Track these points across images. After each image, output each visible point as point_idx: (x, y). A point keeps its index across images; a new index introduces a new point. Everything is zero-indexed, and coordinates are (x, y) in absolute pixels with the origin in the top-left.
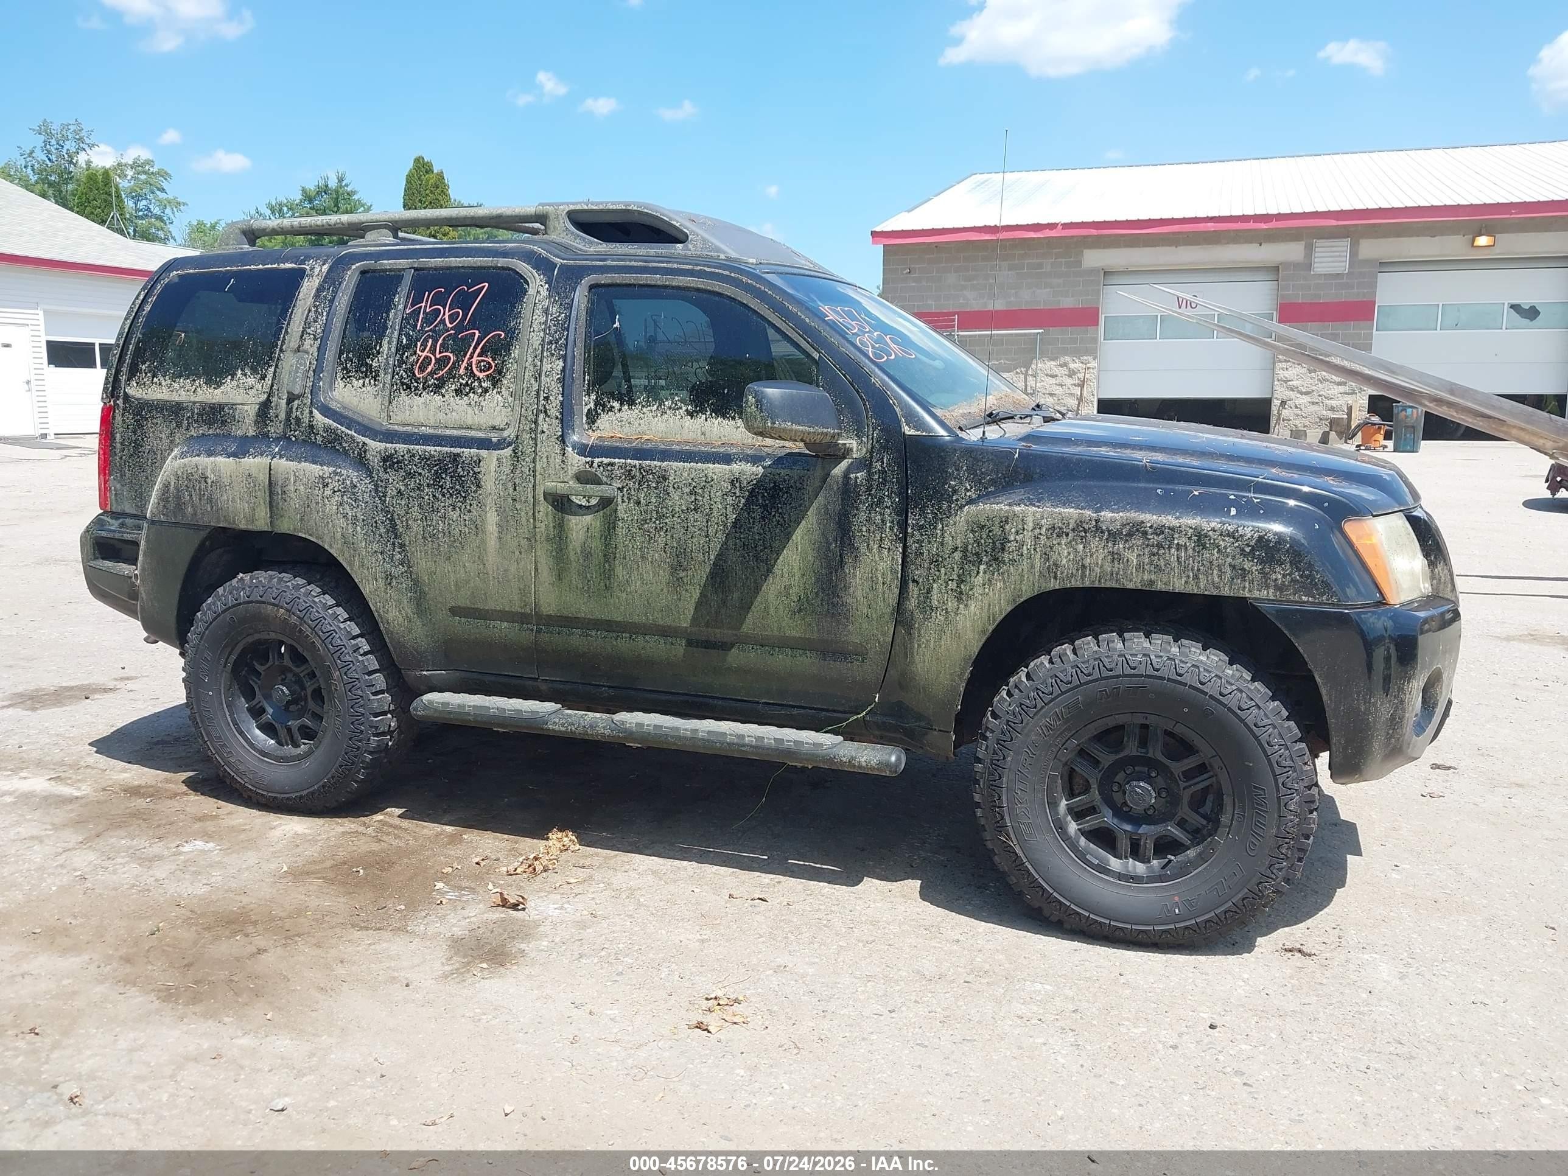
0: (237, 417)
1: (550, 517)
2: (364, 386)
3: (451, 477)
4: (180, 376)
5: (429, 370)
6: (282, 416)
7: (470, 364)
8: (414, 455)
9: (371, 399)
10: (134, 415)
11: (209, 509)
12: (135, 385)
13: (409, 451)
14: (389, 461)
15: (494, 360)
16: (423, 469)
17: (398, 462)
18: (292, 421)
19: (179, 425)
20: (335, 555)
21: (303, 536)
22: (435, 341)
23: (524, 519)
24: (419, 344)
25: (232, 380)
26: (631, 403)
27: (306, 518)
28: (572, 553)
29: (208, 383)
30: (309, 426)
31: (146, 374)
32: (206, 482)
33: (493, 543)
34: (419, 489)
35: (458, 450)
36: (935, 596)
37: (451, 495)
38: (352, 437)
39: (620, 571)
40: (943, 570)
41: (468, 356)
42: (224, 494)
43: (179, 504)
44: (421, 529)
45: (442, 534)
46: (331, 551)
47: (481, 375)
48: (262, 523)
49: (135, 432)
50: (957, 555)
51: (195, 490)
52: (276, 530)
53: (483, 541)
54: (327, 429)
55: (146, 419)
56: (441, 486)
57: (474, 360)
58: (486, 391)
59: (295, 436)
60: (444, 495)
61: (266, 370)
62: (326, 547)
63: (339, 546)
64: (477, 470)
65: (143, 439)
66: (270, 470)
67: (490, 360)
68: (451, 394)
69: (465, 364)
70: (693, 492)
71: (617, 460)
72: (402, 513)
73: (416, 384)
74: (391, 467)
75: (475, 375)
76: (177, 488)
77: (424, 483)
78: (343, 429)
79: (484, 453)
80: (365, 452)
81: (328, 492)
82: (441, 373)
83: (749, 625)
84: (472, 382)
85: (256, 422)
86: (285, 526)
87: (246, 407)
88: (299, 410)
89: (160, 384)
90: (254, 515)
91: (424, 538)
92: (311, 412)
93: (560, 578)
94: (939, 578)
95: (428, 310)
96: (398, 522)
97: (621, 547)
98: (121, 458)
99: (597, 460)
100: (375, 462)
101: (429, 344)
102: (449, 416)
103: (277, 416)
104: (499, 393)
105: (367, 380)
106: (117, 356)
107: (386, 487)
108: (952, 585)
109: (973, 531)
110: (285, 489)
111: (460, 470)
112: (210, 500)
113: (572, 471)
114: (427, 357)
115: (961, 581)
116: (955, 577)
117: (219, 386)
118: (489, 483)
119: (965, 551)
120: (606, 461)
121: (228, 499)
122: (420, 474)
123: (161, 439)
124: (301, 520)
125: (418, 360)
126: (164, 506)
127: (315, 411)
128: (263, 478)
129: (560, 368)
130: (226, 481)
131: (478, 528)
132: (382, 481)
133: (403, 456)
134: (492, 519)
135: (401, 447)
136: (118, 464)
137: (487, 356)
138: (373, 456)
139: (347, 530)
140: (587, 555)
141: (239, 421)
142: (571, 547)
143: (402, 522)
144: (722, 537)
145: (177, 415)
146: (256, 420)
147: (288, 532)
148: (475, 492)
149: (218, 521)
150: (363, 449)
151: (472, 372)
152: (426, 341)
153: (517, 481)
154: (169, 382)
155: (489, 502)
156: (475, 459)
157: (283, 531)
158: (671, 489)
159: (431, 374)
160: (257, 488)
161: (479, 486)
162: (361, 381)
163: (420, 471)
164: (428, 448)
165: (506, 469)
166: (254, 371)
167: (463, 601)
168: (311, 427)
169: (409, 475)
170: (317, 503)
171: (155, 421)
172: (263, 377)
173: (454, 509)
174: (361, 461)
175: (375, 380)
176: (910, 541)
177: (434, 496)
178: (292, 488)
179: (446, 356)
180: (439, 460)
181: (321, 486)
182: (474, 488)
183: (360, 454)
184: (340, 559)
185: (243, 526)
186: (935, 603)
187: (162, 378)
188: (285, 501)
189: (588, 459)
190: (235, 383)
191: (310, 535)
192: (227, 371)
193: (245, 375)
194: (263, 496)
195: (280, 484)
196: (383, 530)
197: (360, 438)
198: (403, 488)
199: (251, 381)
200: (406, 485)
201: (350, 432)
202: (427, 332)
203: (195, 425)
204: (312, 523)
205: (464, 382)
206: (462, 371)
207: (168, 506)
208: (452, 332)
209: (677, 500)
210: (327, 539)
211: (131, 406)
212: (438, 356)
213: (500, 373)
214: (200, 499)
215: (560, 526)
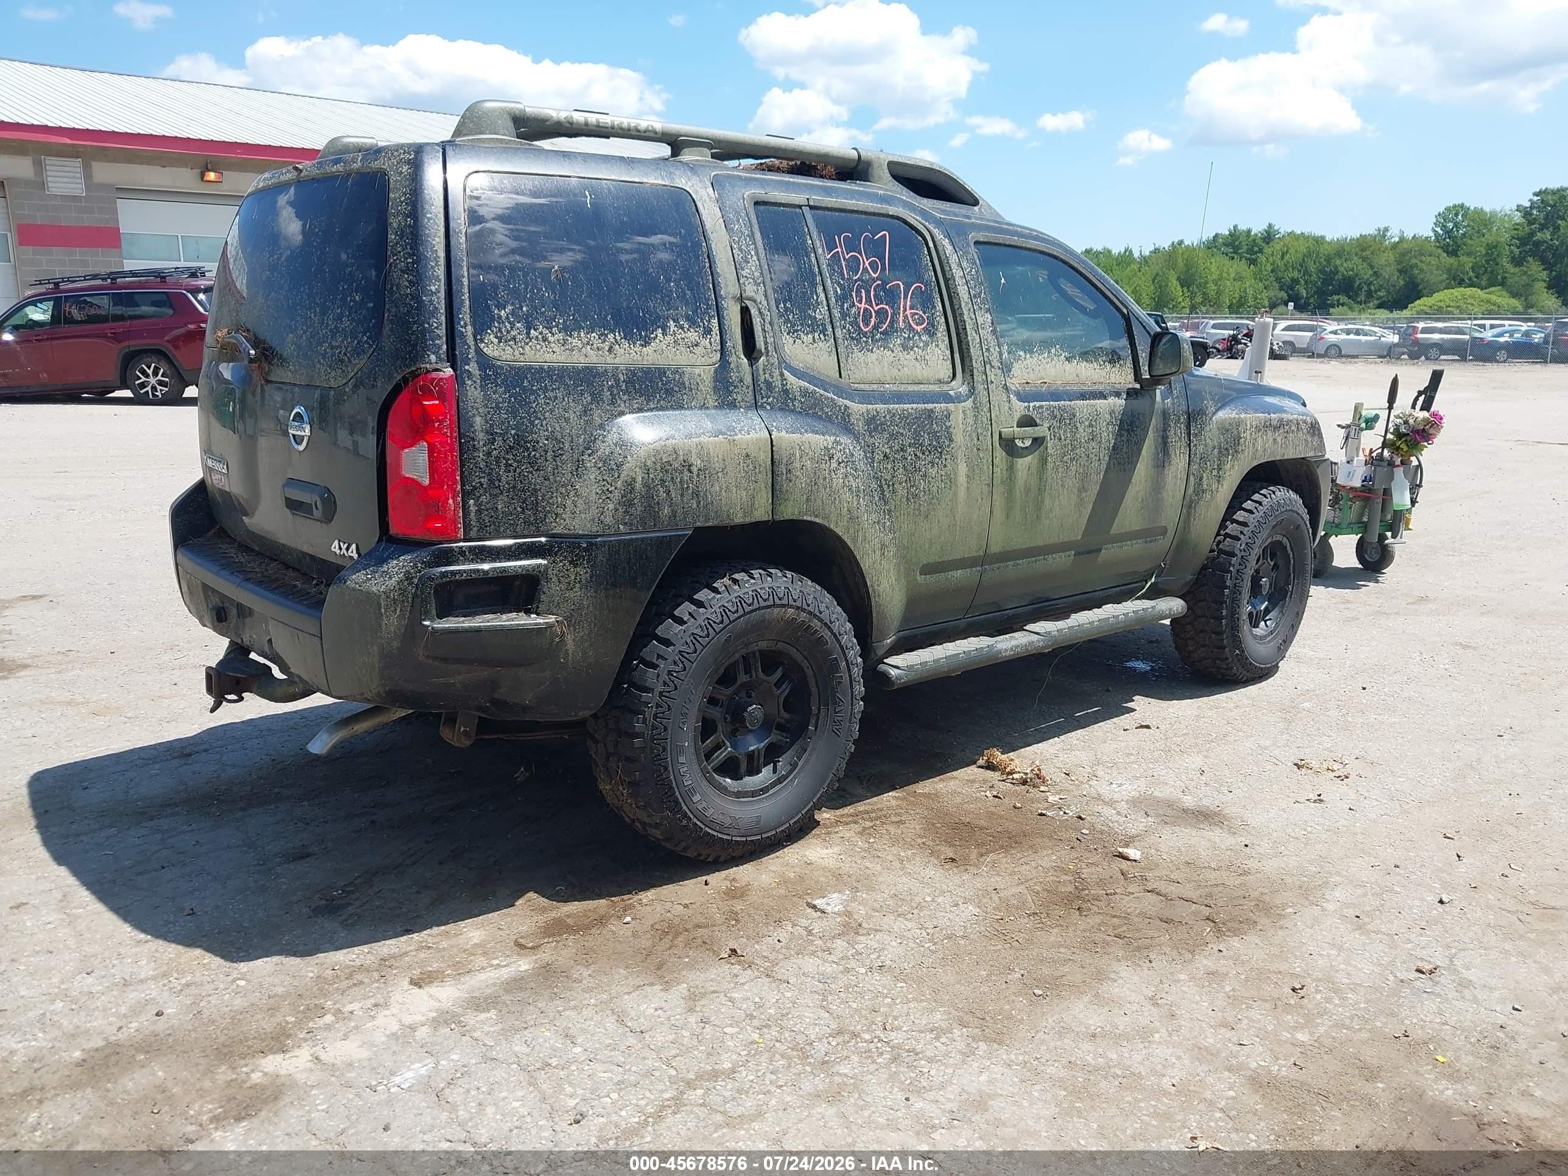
0: (687, 383)
1: (1004, 463)
2: (814, 341)
3: (928, 434)
4: (579, 328)
5: (872, 323)
6: (748, 380)
7: (906, 317)
8: (894, 415)
9: (826, 355)
10: (506, 387)
11: (695, 506)
12: (496, 341)
13: (889, 412)
14: (873, 423)
15: (924, 313)
16: (904, 429)
17: (881, 424)
18: (762, 385)
19: (596, 398)
20: (840, 534)
21: (809, 519)
22: (868, 293)
23: (985, 467)
24: (854, 294)
25: (664, 334)
26: (1031, 352)
27: (812, 498)
28: (1018, 491)
29: (628, 336)
30: (783, 390)
31: (512, 325)
32: (690, 471)
33: (962, 493)
34: (902, 450)
35: (930, 406)
36: (1205, 482)
37: (930, 452)
38: (833, 400)
39: (1047, 501)
40: (1208, 463)
41: (902, 309)
42: (716, 484)
43: (650, 506)
44: (905, 491)
45: (923, 493)
46: (836, 530)
47: (919, 328)
48: (762, 513)
49: (514, 413)
50: (1216, 451)
51: (674, 483)
52: (777, 518)
53: (955, 494)
54: (805, 393)
55: (533, 392)
56: (921, 445)
57: (908, 312)
58: (926, 344)
59: (769, 404)
60: (924, 454)
61: (709, 322)
62: (832, 527)
63: (845, 523)
64: (948, 424)
65: (532, 423)
66: (772, 446)
67: (921, 313)
68: (899, 349)
69: (901, 318)
70: (1091, 425)
71: (1044, 403)
72: (889, 477)
73: (864, 339)
74: (876, 429)
75: (914, 329)
76: (645, 485)
77: (907, 442)
78: (822, 392)
79: (951, 406)
80: (848, 416)
81: (834, 465)
82: (884, 327)
83: (1115, 530)
84: (913, 336)
85: (716, 389)
86: (789, 511)
87: (697, 371)
88: (768, 372)
89: (545, 339)
90: (753, 504)
91: (908, 499)
92: (782, 375)
93: (1008, 516)
94: (1206, 468)
95: (847, 257)
96: (885, 487)
97: (1049, 480)
98: (489, 454)
99: (1032, 404)
100: (860, 426)
101: (863, 295)
102: (902, 370)
103: (741, 381)
104: (937, 346)
105: (816, 335)
106: (442, 295)
107: (873, 452)
108: (1215, 473)
109: (1223, 434)
110: (790, 467)
111: (935, 426)
112: (696, 494)
113: (1017, 416)
114: (866, 310)
115: (1220, 469)
116: (1216, 467)
117: (646, 344)
118: (959, 437)
119: (1220, 448)
120: (1038, 404)
121: (721, 489)
122: (902, 434)
123: (567, 420)
124: (808, 500)
125: (859, 312)
126: (626, 512)
127: (785, 372)
128: (765, 457)
129: (989, 320)
130: (718, 466)
131: (951, 481)
132: (868, 446)
133: (884, 417)
134: (963, 469)
135: (880, 407)
136: (482, 465)
137: (917, 309)
138: (857, 419)
139: (853, 503)
140: (1028, 491)
141: (691, 389)
142: (1017, 486)
143: (889, 487)
144: (1107, 459)
145: (590, 384)
146: (715, 387)
147: (791, 518)
148: (949, 446)
149: (707, 519)
150: (846, 413)
151: (910, 326)
152: (858, 292)
153: (979, 431)
154: (561, 336)
155: (960, 454)
156: (945, 413)
157: (786, 518)
158: (1078, 424)
159: (876, 327)
160: (757, 471)
161: (951, 440)
162: (810, 336)
163: (901, 431)
164: (906, 406)
165: (970, 421)
166: (693, 323)
167: (933, 558)
168: (786, 392)
169: (893, 436)
170: (825, 479)
171: (551, 394)
172: (708, 331)
173: (933, 466)
174: (846, 427)
175: (825, 335)
176: (1192, 445)
177: (916, 455)
178: (798, 465)
179: (883, 308)
180: (916, 418)
181: (827, 458)
182: (947, 443)
183: (844, 419)
184: (845, 538)
185: (739, 519)
186: (1205, 487)
187: (545, 331)
188: (791, 481)
189: (1026, 404)
190: (669, 338)
191: (816, 516)
192: (653, 323)
193: (682, 328)
194: (765, 479)
195: (784, 461)
196: (877, 499)
197: (841, 401)
198: (888, 451)
199: (693, 335)
200: (891, 448)
201: (829, 395)
202: (856, 281)
203: (625, 397)
204: (819, 502)
205: (906, 336)
206: (902, 325)
207: (633, 510)
208: (879, 282)
209: (1083, 434)
210: (833, 517)
211: (496, 374)
212: (876, 308)
213: (933, 326)
214: (682, 495)
215: (1011, 468)
